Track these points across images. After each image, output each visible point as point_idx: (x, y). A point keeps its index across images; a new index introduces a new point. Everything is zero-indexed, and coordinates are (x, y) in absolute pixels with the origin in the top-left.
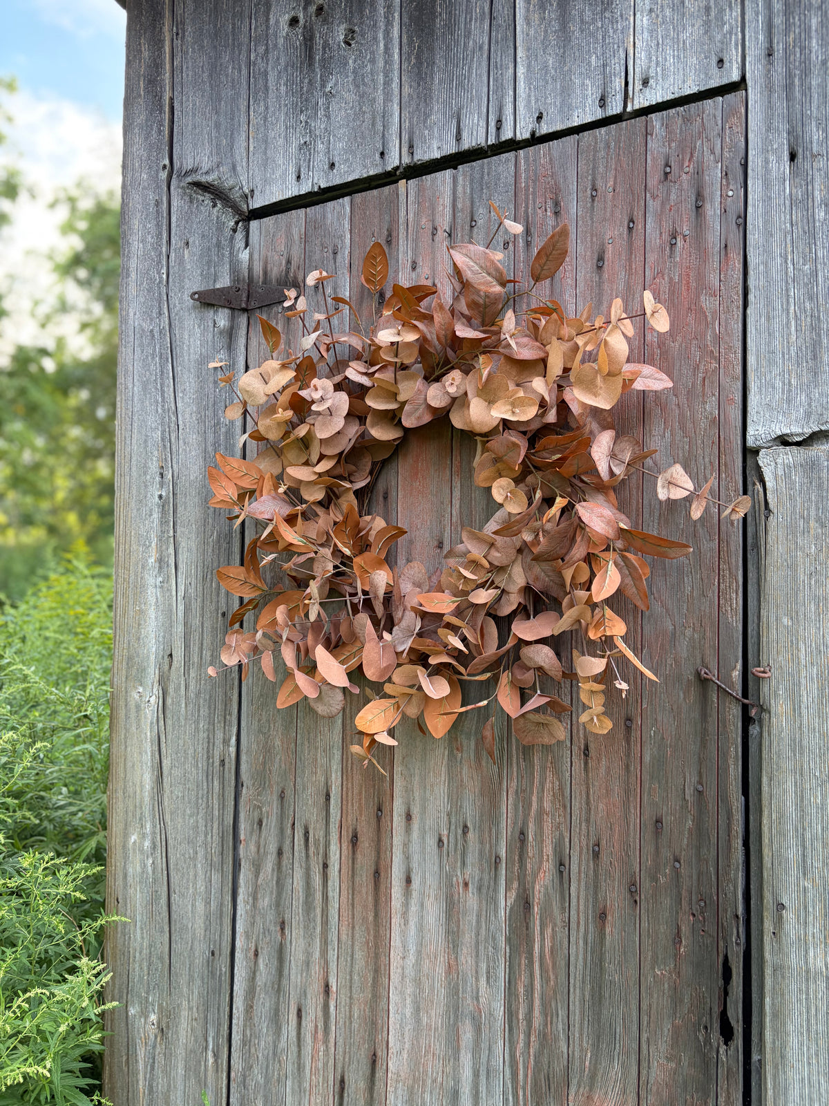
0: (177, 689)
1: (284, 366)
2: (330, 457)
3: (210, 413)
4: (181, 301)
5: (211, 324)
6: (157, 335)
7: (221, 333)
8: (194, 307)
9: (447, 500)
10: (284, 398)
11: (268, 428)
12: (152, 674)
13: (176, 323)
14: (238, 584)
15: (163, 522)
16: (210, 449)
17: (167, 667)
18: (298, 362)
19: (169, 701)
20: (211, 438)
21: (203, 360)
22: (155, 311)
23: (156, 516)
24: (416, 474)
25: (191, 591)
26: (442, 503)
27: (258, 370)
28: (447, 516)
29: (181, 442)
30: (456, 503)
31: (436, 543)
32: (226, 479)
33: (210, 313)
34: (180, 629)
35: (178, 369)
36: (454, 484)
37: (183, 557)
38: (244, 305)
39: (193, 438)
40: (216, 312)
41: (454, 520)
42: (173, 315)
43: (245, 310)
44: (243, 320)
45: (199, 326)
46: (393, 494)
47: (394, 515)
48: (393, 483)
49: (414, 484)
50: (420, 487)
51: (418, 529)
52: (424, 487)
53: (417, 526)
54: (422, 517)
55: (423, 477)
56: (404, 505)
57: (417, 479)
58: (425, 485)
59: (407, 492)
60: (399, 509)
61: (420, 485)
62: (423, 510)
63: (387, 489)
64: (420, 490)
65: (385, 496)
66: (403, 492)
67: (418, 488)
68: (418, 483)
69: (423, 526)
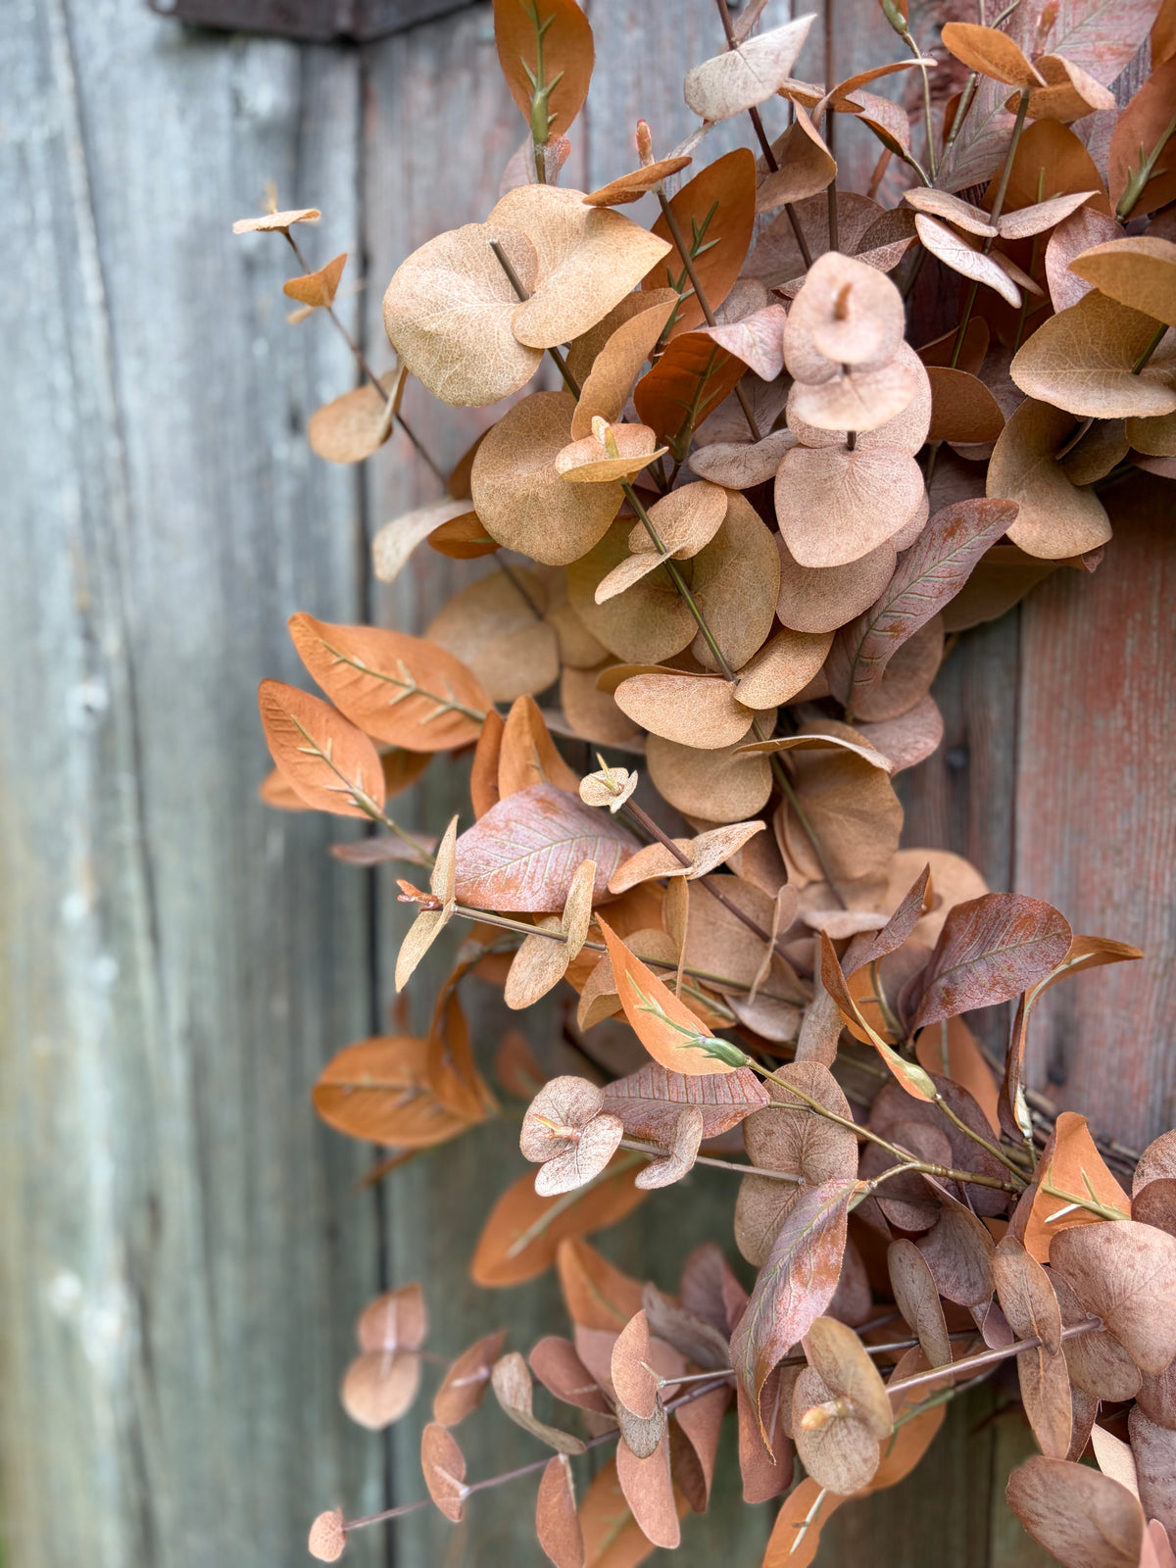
0: (182, 1305)
1: (606, 211)
2: (803, 640)
3: (236, 428)
4: (114, 30)
5: (222, 103)
6: (37, 157)
7: (264, 132)
8: (162, 49)
10: (611, 370)
11: (527, 507)
12: (104, 1247)
13: (100, 110)
14: (389, 1105)
15: (104, 790)
16: (244, 554)
17: (141, 1234)
18: (673, 187)
19: (161, 1335)
20: (244, 515)
21: (204, 236)
22: (27, 73)
23: (79, 768)
24: (1113, 682)
25: (209, 1015)
27: (475, 237)
29: (144, 530)
32: (336, 724)
33: (219, 67)
34: (176, 1129)
35: (120, 275)
37: (176, 905)
38: (344, 21)
39: (185, 515)
40: (239, 57)
42: (88, 82)
43: (347, 43)
44: (340, 83)
45: (182, 113)
46: (995, 754)
47: (998, 837)
48: (995, 712)
49: (1100, 723)
50: (1127, 738)
51: (1116, 907)
52: (1148, 738)
53: (1110, 893)
54: (1133, 861)
55: (1143, 696)
56: (1049, 804)
57: (1114, 703)
58: (1156, 734)
59: (1062, 751)
60: (1024, 818)
61: (1128, 727)
62: (1143, 830)
63: (966, 732)
64: (1128, 751)
65: (957, 759)
66: (1043, 752)
67: (1119, 740)
68: (1121, 722)
69: (1139, 897)
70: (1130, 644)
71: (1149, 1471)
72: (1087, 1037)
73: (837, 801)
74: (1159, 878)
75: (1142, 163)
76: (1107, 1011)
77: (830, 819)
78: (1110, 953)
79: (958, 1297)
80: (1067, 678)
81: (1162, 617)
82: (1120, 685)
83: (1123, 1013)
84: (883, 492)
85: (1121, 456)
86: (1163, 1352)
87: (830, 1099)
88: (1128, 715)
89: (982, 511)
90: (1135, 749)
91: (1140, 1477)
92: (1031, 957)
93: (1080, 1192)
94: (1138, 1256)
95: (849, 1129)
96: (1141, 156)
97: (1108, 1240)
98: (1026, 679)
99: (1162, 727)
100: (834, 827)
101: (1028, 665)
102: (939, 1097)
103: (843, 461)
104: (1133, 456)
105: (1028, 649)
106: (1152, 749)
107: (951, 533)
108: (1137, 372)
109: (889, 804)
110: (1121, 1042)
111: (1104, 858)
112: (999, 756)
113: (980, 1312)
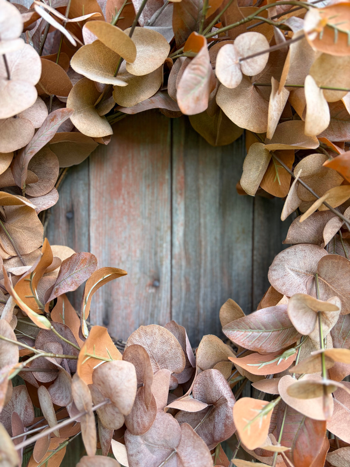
9: (165, 226)
24: (119, 189)
26: (158, 229)
28: (166, 246)
30: (179, 230)
31: (149, 281)
36: (175, 205)
41: (176, 250)
46: (82, 213)
47: (84, 242)
48: (82, 199)
49: (115, 202)
50: (124, 207)
51: (123, 262)
52: (130, 207)
53: (121, 258)
54: (127, 247)
55: (128, 193)
56: (100, 229)
57: (119, 195)
58: (132, 204)
59: (104, 211)
60: (92, 235)
61: (124, 203)
62: (130, 236)
63: (72, 206)
64: (124, 211)
65: (70, 215)
66: (98, 212)
67: (122, 207)
68: (122, 202)
69: (130, 259)
70: (124, 176)
71: (131, 453)
72: (115, 307)
73: (19, 224)
74: (135, 252)
75: (116, 13)
76: (121, 298)
77: (17, 231)
78: (117, 274)
79: (61, 404)
80: (105, 187)
81: (133, 168)
82: (121, 190)
83: (126, 298)
84: (20, 95)
85: (113, 106)
86: (129, 406)
87: (8, 333)
88: (124, 199)
89: (63, 112)
90: (127, 210)
91: (129, 456)
92: (85, 272)
93: (105, 356)
94: (119, 372)
95: (15, 344)
96: (116, 11)
97: (110, 369)
98: (92, 187)
99: (135, 203)
100: (19, 235)
101: (92, 183)
102: (52, 327)
103: (5, 83)
104: (117, 106)
105: (92, 177)
106: (132, 210)
107: (53, 120)
108: (115, 76)
109: (37, 224)
110: (126, 308)
111: (119, 246)
112: (84, 213)
113: (68, 408)
